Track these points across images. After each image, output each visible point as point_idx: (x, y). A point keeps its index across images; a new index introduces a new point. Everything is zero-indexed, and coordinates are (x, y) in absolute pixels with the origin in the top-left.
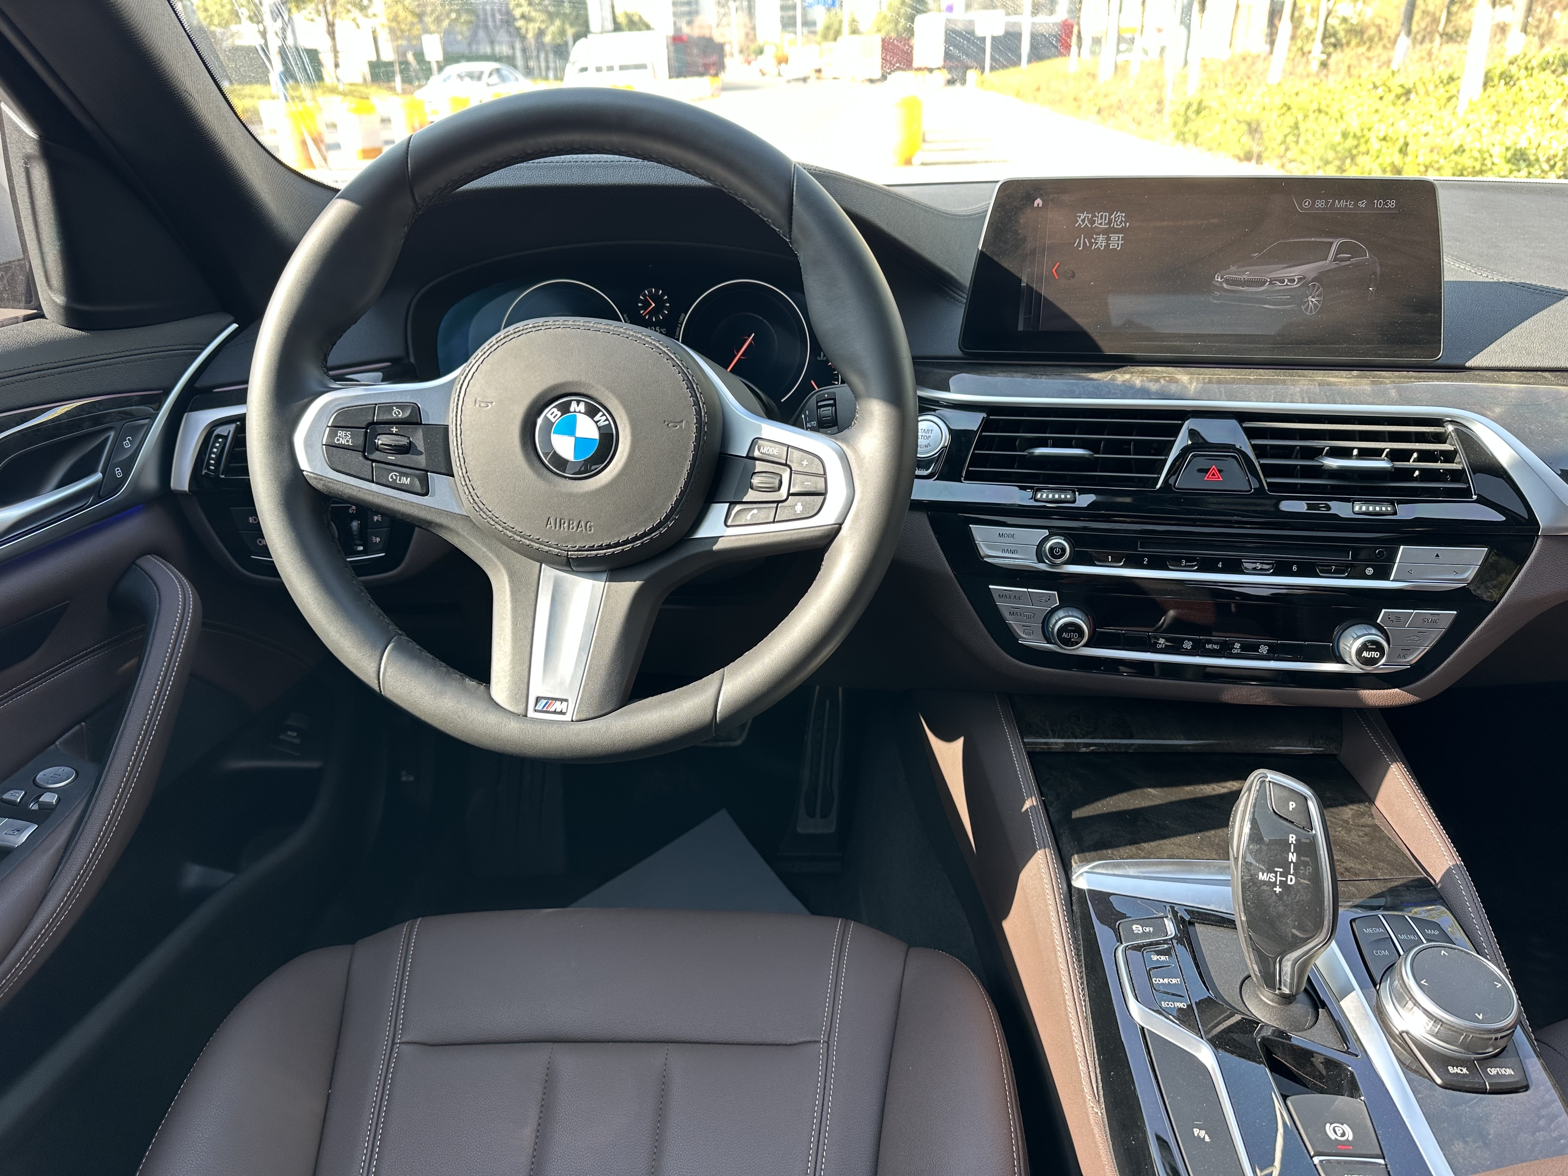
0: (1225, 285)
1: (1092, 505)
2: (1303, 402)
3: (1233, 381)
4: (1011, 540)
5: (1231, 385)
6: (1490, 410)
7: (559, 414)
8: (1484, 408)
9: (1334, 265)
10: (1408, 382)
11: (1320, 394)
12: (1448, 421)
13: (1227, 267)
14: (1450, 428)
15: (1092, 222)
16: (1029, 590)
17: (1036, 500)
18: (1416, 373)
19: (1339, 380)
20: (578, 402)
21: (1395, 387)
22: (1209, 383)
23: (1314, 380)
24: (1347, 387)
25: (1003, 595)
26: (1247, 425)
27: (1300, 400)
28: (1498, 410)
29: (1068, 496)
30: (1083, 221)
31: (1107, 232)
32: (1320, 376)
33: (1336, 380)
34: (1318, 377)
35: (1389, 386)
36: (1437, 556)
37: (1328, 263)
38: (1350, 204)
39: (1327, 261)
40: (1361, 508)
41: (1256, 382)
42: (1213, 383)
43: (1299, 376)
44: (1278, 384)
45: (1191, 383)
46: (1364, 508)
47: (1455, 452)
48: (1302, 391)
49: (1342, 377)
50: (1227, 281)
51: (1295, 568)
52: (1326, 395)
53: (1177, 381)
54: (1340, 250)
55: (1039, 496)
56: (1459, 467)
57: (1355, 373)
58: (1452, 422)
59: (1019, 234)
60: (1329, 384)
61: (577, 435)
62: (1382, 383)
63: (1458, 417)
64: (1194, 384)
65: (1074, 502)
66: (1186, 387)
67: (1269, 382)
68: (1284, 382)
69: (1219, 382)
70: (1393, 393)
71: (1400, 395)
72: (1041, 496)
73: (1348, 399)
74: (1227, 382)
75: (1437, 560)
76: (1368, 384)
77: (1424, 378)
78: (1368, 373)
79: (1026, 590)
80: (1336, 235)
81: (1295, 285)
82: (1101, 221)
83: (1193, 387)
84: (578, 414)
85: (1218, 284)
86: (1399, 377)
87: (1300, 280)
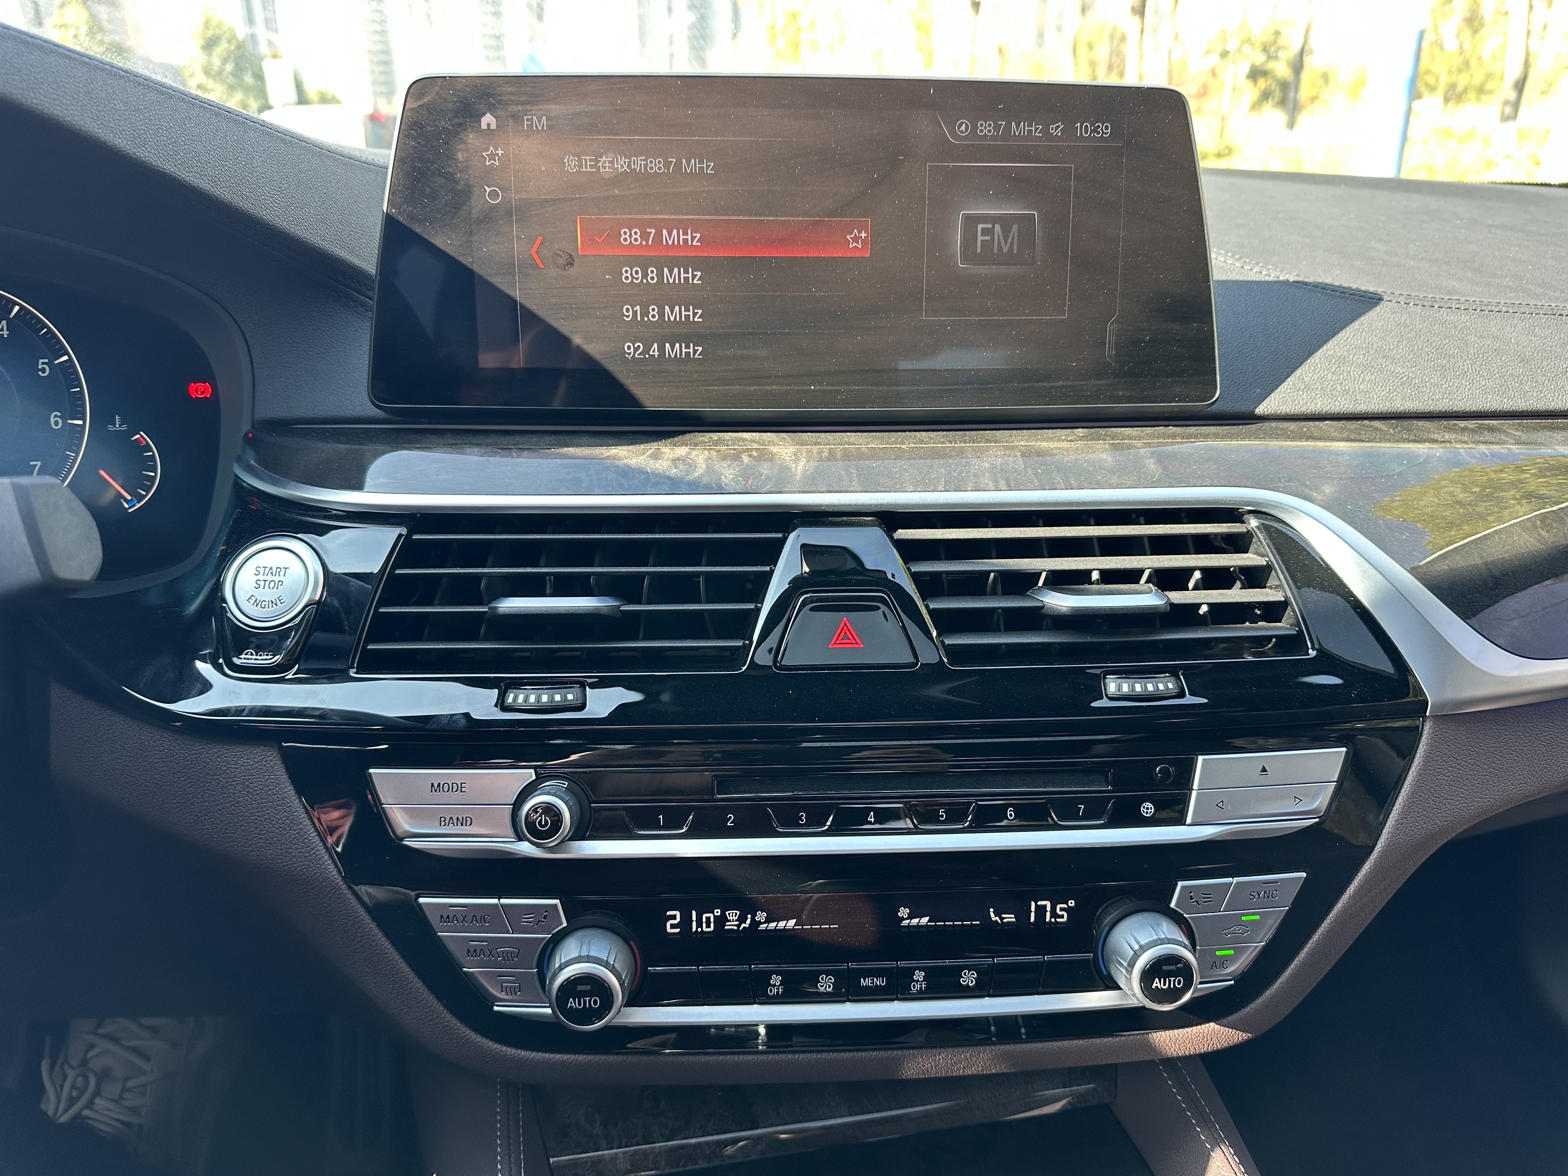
1: (622, 712)
2: (997, 489)
3: (873, 455)
4: (457, 796)
5: (867, 462)
6: (1317, 489)
8: (1306, 486)
10: (1173, 444)
11: (1026, 473)
12: (1250, 512)
14: (1253, 522)
16: (503, 901)
17: (505, 708)
18: (1180, 429)
19: (1056, 445)
21: (1153, 453)
22: (828, 459)
23: (1013, 448)
24: (1072, 457)
25: (449, 916)
26: (902, 534)
27: (991, 485)
28: (1328, 489)
29: (570, 697)
32: (1021, 439)
33: (1051, 445)
34: (1019, 441)
35: (1142, 451)
36: (1264, 770)
38: (1037, 128)
40: (1119, 688)
41: (912, 455)
42: (836, 460)
43: (987, 441)
44: (951, 457)
45: (797, 459)
46: (1125, 688)
47: (1268, 569)
48: (994, 467)
49: (1059, 440)
52: (1036, 474)
53: (771, 458)
55: (510, 699)
56: (1278, 596)
57: (1080, 432)
58: (1255, 513)
59: (456, 182)
60: (1040, 453)
62: (1130, 447)
63: (1268, 504)
64: (803, 462)
65: (582, 707)
66: (787, 469)
67: (936, 454)
68: (961, 453)
69: (847, 456)
70: (1151, 465)
71: (1165, 468)
72: (515, 698)
73: (1076, 480)
74: (860, 456)
75: (1264, 780)
76: (1106, 450)
77: (1196, 437)
78: (1102, 431)
79: (495, 901)
83: (800, 467)
86: (1153, 436)
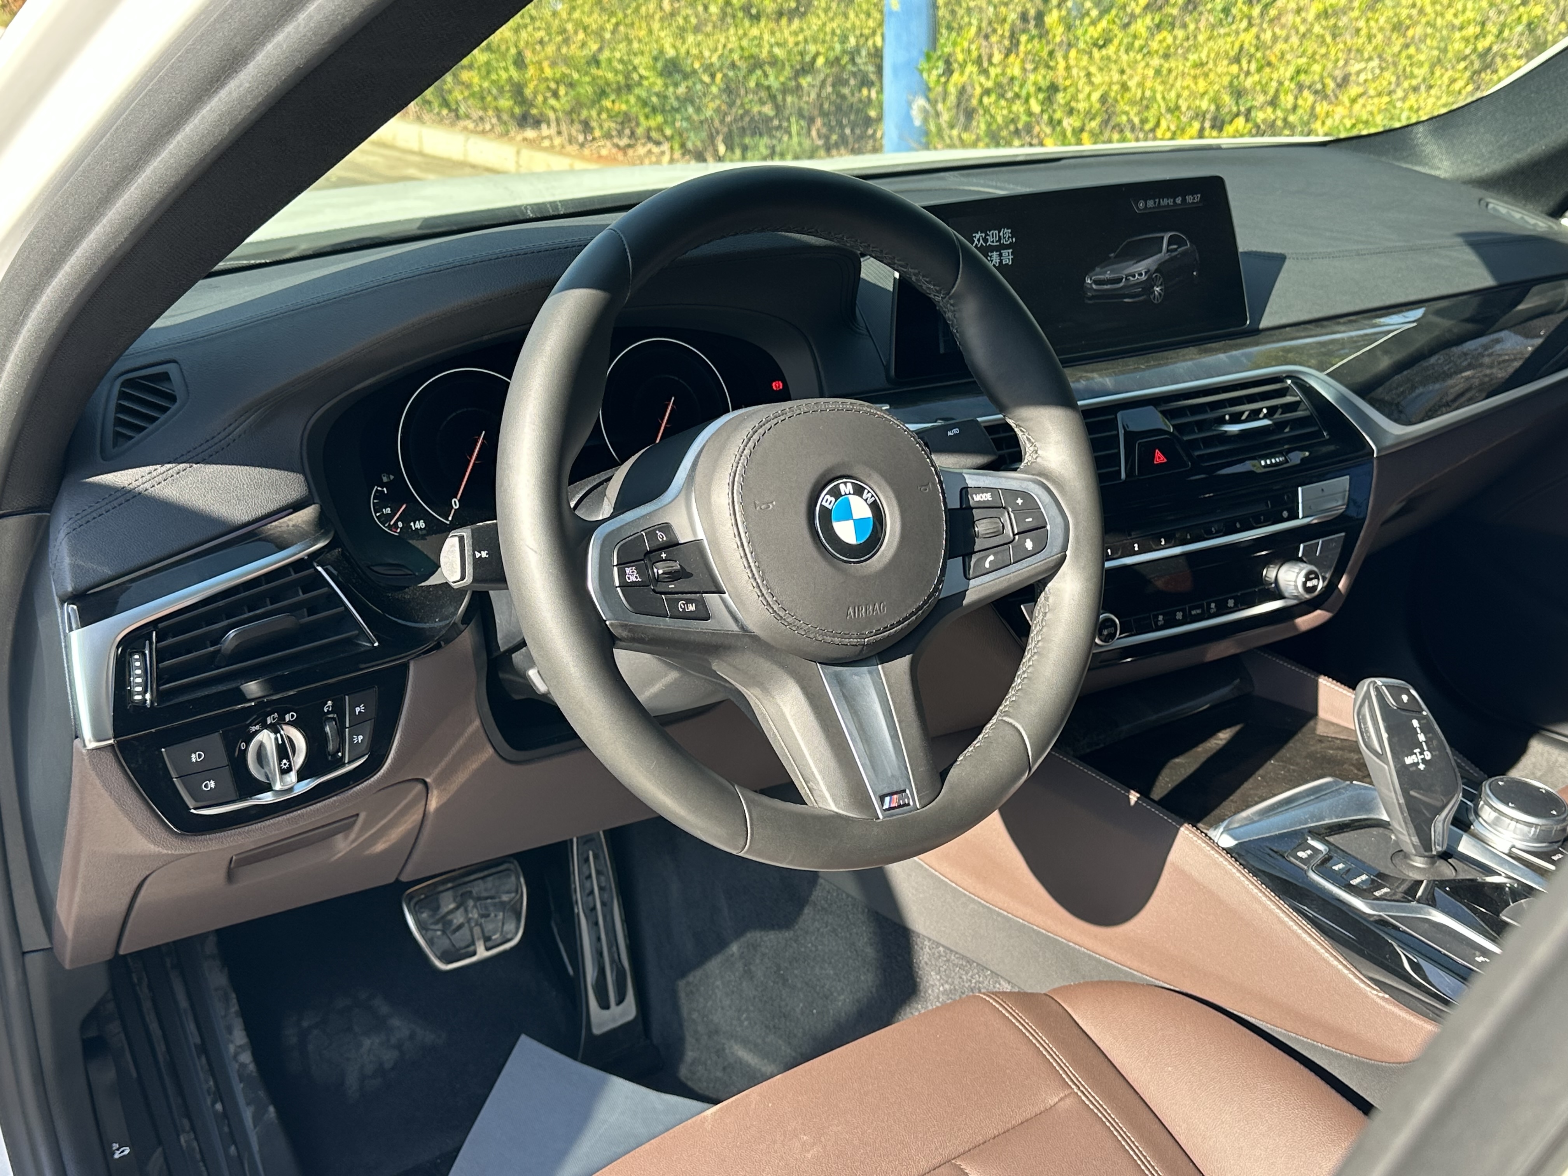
0: (1094, 286)
7: (833, 499)
9: (1167, 257)
12: (1284, 376)
13: (1093, 269)
14: (1289, 382)
15: (986, 241)
20: (845, 483)
26: (1161, 408)
30: (979, 240)
31: (1000, 248)
36: (1322, 490)
37: (1163, 256)
38: (1170, 202)
39: (1163, 253)
40: (1265, 463)
46: (1268, 462)
47: (1303, 400)
50: (1097, 282)
51: (1238, 525)
54: (1170, 243)
56: (1307, 413)
58: (1288, 377)
61: (855, 517)
63: (1289, 371)
64: (1107, 379)
75: (1323, 494)
80: (1166, 230)
81: (1144, 278)
82: (993, 238)
84: (850, 496)
85: (1089, 286)
87: (1146, 273)
